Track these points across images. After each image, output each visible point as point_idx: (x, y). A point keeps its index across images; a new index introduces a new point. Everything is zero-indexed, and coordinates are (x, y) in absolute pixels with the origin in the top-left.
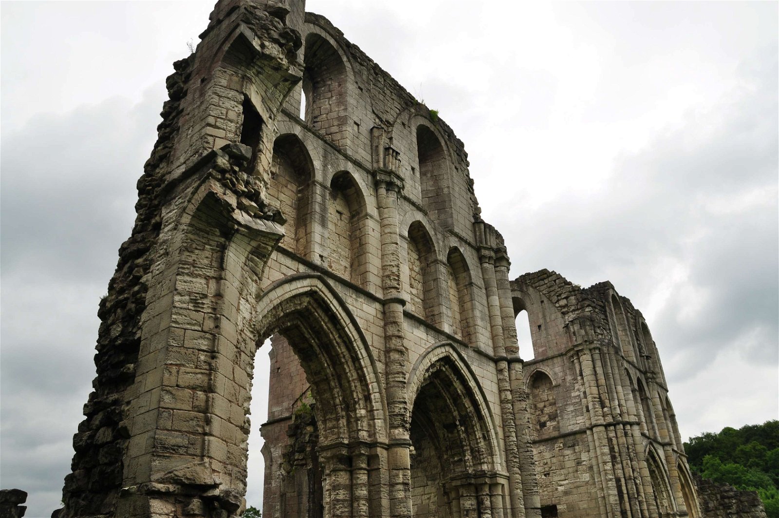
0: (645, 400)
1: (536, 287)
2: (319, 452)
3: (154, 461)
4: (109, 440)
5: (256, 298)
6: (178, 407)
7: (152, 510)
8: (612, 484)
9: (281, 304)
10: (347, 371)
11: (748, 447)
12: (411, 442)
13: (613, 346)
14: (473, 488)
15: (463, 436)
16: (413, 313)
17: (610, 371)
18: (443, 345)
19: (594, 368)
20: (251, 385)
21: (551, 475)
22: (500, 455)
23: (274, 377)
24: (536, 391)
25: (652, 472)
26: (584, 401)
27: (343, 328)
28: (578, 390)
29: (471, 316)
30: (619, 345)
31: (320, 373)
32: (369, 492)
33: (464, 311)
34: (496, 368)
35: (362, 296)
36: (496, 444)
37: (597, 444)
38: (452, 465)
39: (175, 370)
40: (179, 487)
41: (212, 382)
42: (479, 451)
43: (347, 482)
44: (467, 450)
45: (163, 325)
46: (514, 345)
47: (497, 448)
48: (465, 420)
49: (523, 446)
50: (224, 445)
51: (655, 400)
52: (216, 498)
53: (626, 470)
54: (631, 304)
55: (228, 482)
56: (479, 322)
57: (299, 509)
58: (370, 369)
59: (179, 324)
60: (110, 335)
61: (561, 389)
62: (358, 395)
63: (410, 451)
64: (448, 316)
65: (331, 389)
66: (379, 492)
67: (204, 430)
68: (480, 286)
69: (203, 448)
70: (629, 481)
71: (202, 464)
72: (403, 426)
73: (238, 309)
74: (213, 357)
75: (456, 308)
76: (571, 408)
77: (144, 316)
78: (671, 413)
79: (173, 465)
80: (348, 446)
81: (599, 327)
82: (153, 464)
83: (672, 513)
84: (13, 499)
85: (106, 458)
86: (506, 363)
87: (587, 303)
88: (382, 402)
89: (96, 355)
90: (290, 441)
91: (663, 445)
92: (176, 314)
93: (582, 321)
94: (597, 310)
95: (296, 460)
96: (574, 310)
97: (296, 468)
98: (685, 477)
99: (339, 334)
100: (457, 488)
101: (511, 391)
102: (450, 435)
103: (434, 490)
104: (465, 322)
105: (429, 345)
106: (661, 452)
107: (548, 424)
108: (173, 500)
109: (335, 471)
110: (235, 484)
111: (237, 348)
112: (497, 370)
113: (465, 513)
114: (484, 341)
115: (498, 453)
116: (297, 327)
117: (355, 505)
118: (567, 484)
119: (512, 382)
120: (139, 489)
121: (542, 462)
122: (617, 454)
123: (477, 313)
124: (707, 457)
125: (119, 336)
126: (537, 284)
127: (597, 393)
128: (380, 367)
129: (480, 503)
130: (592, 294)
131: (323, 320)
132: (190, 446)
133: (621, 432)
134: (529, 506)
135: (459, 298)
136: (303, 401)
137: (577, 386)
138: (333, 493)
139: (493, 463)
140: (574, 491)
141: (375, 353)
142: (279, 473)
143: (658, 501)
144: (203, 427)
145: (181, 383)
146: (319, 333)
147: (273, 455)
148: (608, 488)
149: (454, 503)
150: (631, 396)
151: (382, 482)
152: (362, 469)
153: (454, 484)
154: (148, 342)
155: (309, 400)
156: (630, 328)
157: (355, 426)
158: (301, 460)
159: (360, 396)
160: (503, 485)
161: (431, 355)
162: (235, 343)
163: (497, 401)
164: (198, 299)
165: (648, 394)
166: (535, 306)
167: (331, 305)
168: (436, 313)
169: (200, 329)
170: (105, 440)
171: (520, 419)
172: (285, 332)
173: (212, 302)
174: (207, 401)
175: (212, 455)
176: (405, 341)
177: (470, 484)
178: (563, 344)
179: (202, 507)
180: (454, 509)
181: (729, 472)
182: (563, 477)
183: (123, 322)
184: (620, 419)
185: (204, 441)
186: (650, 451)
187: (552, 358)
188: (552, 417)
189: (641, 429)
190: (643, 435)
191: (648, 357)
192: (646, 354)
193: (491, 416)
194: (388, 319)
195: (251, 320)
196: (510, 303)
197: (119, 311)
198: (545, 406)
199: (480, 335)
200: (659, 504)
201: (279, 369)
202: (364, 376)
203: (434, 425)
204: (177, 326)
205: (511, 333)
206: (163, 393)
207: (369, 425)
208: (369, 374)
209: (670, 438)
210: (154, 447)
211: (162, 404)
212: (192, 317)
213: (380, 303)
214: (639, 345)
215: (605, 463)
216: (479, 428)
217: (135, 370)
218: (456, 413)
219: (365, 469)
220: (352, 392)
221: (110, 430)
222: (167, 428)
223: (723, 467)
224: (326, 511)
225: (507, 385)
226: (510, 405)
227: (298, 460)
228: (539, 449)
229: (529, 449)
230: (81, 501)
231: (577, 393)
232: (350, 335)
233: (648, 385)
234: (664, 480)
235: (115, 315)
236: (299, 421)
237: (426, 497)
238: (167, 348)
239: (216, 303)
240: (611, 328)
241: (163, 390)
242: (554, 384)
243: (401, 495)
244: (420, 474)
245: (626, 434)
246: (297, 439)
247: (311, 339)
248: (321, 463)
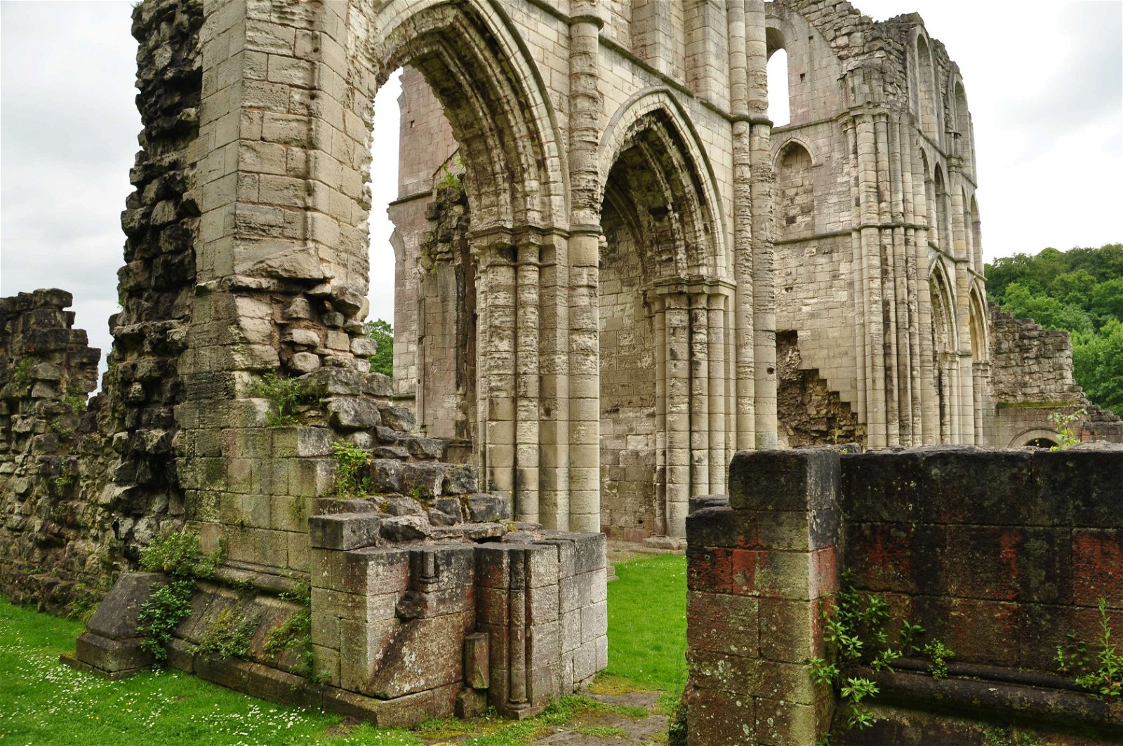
0: (941, 196)
1: (804, 14)
2: (471, 240)
3: (237, 245)
4: (171, 219)
5: (375, 7)
6: (265, 170)
7: (240, 312)
8: (878, 308)
9: (412, 17)
10: (513, 123)
11: (1071, 277)
12: (601, 230)
13: (909, 114)
14: (684, 299)
15: (676, 225)
16: (614, 41)
17: (898, 151)
18: (657, 92)
19: (876, 143)
20: (371, 140)
21: (794, 289)
22: (727, 255)
23: (406, 135)
24: (787, 172)
25: (934, 297)
26: (854, 190)
27: (508, 59)
28: (848, 174)
29: (701, 50)
30: (917, 114)
31: (472, 125)
32: (541, 296)
33: (691, 42)
34: (732, 132)
35: (537, 9)
36: (722, 240)
37: (864, 252)
38: (658, 266)
39: (258, 116)
40: (275, 281)
41: (313, 133)
42: (696, 249)
43: (511, 282)
44: (681, 246)
45: (234, 48)
46: (762, 99)
47: (722, 246)
48: (681, 204)
49: (760, 245)
50: (335, 224)
51: (956, 197)
52: (328, 297)
53: (899, 291)
54: (945, 53)
55: (343, 276)
56: (713, 61)
57: (444, 319)
58: (546, 121)
59: (258, 45)
60: (154, 64)
61: (823, 170)
62: (528, 159)
63: (600, 242)
64: (666, 49)
65: (488, 150)
66: (554, 296)
67: (305, 203)
68: (719, 4)
69: (305, 229)
70: (901, 306)
71: (305, 251)
72: (591, 206)
73: (347, 24)
74: (313, 97)
75: (680, 37)
76: (834, 199)
77: (203, 34)
78: (975, 219)
79: (265, 251)
80: (513, 232)
81: (891, 83)
82: (237, 250)
83: (951, 352)
84: (55, 301)
85: (171, 244)
86: (747, 125)
87: (879, 44)
88: (562, 170)
89: (138, 96)
90: (431, 227)
91: (956, 262)
92: (253, 29)
93: (867, 72)
94: (892, 57)
95: (438, 253)
96: (857, 55)
97: (439, 265)
98: (978, 307)
99: (502, 67)
100: (662, 298)
101: (750, 167)
102: (657, 224)
103: (630, 299)
104: (691, 58)
105: (635, 90)
106: (951, 271)
107: (799, 219)
108: (268, 299)
109: (492, 265)
110: (352, 279)
111: (348, 83)
112: (733, 135)
113: (672, 331)
114: (717, 90)
115: (723, 252)
116: (438, 55)
117: (521, 312)
118: (816, 304)
119: (754, 154)
120: (220, 286)
121: (784, 271)
122: (890, 269)
123: (711, 47)
124: (1012, 285)
125: (170, 65)
126: (806, 10)
127: (875, 180)
128: (561, 119)
129: (693, 319)
130: (888, 31)
131: (477, 45)
132: (286, 225)
133: (901, 239)
134: (760, 327)
135: (685, 22)
136: (449, 170)
137: (846, 169)
138: (490, 297)
139: (715, 265)
140: (825, 313)
141: (554, 99)
142: (415, 270)
143: (936, 336)
144: (304, 199)
145: (267, 135)
146: (470, 64)
147: (407, 247)
148: (871, 312)
149: (658, 317)
150: (923, 189)
151: (559, 283)
152: (530, 264)
153: (659, 291)
154: (214, 74)
155: (457, 168)
156: (937, 88)
157: (522, 203)
158: (446, 253)
159: (531, 161)
160: (727, 297)
161: (636, 106)
162: (345, 76)
163: (730, 179)
164: (284, 7)
165: (947, 189)
166: (799, 43)
167: (490, 22)
168: (648, 42)
169: (290, 53)
170: (165, 219)
171: (760, 207)
172: (421, 62)
173: (307, 11)
174: (307, 161)
175: (318, 237)
176: (599, 83)
177: (681, 293)
178: (835, 104)
179: (308, 308)
180: (657, 325)
181: (1038, 308)
182: (810, 294)
183: (172, 44)
184: (902, 219)
185: (305, 218)
186: (937, 269)
187: (816, 124)
188: (806, 210)
189: (930, 237)
190: (931, 245)
191: (956, 135)
192: (954, 130)
193: (718, 200)
194: (575, 48)
195: (367, 41)
196: (763, 35)
197: (163, 26)
198: (797, 194)
199: (713, 81)
200: (936, 339)
201: (412, 122)
202: (537, 132)
203: (635, 209)
204: (256, 48)
205: (758, 80)
206: (243, 150)
207: (543, 203)
208: (544, 129)
209: (968, 253)
210: (236, 227)
211: (242, 166)
212: (276, 33)
213: (564, 22)
214: (947, 115)
215: (871, 279)
216: (699, 215)
217: (198, 117)
218: (668, 194)
219: (535, 265)
220: (519, 154)
221: (171, 205)
222: (252, 199)
223: (1031, 301)
224: (480, 322)
225: (745, 158)
226: (747, 186)
227: (441, 252)
228: (782, 253)
229: (768, 250)
230: (143, 302)
231: (846, 179)
232: (518, 70)
233: (949, 176)
234: (949, 309)
235: (159, 32)
236: (443, 198)
237: (620, 307)
238: (243, 81)
239: (314, 13)
240: (909, 86)
241: (241, 145)
242: (813, 162)
243: (584, 301)
244: (612, 277)
245: (907, 242)
246: (440, 224)
247: (459, 75)
248: (474, 255)
